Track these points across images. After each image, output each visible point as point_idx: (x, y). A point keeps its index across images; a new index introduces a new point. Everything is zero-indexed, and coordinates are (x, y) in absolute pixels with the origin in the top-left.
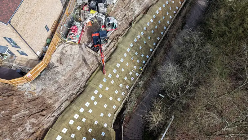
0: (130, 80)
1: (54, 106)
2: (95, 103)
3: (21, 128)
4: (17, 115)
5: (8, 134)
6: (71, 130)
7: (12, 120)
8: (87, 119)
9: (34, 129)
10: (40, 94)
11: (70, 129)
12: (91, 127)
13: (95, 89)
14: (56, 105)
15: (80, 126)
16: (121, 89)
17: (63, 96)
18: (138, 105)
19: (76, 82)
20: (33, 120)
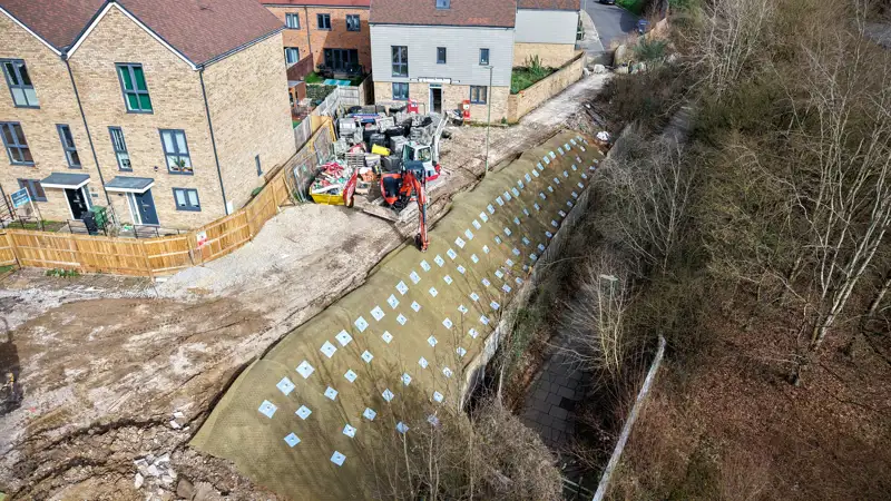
0: (501, 290)
1: (267, 317)
2: (401, 319)
3: (154, 363)
4: (144, 336)
5: (107, 378)
6: (328, 374)
7: (128, 345)
8: (376, 357)
9: (201, 366)
10: (224, 294)
11: (323, 371)
12: (392, 388)
13: (399, 280)
14: (279, 316)
15: (356, 372)
16: (476, 307)
17: (300, 298)
18: (536, 372)
19: (338, 272)
20: (199, 347)
